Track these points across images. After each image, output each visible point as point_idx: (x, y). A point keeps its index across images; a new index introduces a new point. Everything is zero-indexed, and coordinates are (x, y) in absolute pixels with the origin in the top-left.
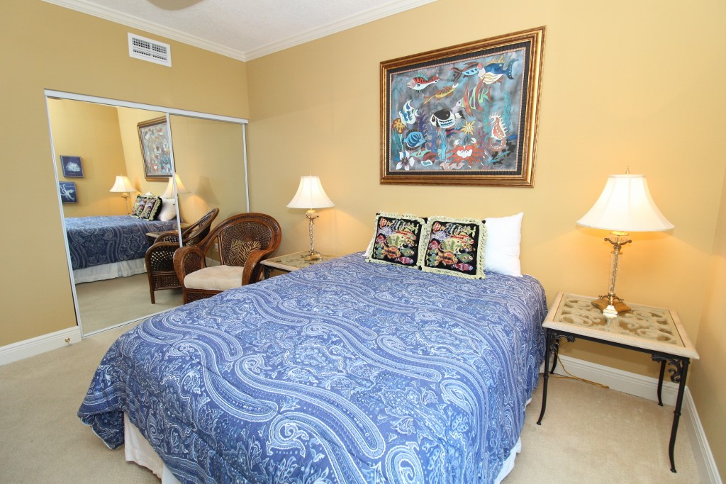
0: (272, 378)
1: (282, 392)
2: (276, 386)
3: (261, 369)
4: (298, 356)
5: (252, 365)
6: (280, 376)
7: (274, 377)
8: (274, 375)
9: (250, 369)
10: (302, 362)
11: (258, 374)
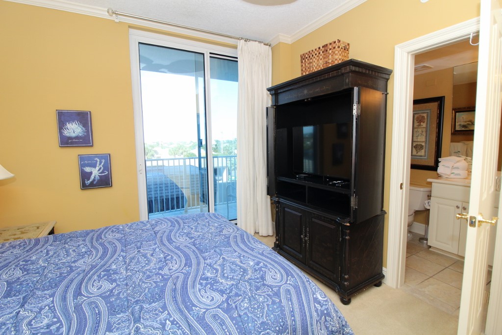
0: (263, 263)
1: (260, 256)
2: (262, 260)
3: (269, 270)
4: (241, 273)
5: (275, 276)
6: (258, 264)
7: (262, 263)
8: (261, 264)
9: (276, 272)
10: (240, 268)
11: (271, 268)
